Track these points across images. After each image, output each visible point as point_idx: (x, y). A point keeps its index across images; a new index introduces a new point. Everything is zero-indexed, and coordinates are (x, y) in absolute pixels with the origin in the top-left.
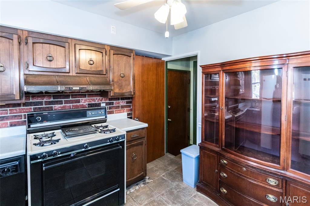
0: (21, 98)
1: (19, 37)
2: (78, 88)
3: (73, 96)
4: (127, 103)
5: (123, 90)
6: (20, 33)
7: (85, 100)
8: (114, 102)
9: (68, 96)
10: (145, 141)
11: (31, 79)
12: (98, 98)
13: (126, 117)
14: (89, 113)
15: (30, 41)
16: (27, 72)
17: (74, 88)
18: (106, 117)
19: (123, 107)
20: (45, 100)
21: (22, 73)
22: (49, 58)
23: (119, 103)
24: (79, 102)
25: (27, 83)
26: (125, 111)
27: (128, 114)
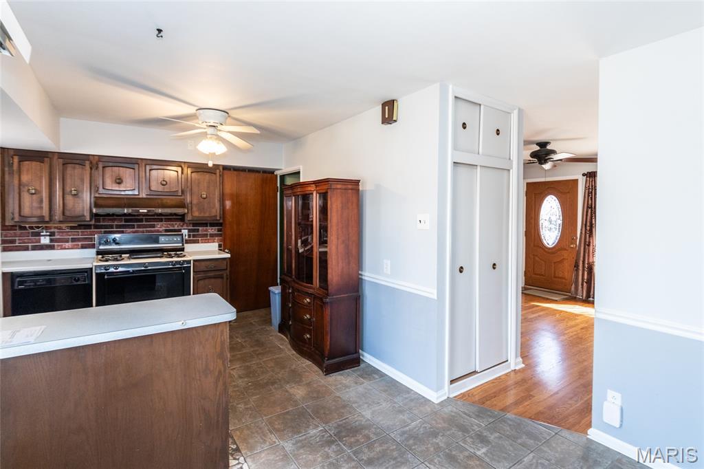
0: (91, 220)
1: (91, 163)
2: (146, 211)
3: (147, 220)
4: (219, 230)
5: (204, 213)
6: (91, 158)
7: (162, 226)
8: (200, 228)
9: (141, 220)
10: (226, 274)
11: (100, 202)
12: (178, 223)
13: (217, 249)
14: (162, 239)
15: (101, 166)
16: (97, 195)
17: (141, 211)
18: (183, 245)
19: (212, 235)
20: (116, 223)
21: (93, 196)
22: (118, 181)
23: (206, 231)
24: (154, 227)
25: (97, 206)
26: (216, 240)
27: (220, 246)
